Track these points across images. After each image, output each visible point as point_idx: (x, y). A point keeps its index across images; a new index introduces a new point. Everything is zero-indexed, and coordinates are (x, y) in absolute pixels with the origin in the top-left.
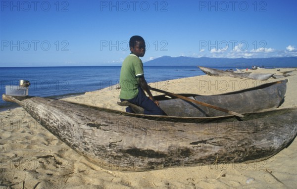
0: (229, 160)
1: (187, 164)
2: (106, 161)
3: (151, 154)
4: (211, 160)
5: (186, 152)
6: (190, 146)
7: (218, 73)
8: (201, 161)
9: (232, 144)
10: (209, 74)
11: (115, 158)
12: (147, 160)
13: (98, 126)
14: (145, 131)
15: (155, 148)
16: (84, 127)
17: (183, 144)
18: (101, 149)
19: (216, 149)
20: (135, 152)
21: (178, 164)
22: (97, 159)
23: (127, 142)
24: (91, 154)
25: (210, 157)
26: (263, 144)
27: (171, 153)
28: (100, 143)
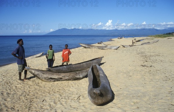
0: (70, 80)
1: (61, 81)
2: (46, 80)
3: (54, 79)
4: (66, 80)
5: (61, 78)
6: (62, 77)
7: (90, 47)
8: (64, 80)
9: (71, 77)
10: (85, 47)
11: (48, 80)
12: (53, 80)
13: (44, 74)
14: (53, 74)
15: (55, 78)
16: (42, 74)
17: (60, 77)
18: (45, 78)
19: (67, 78)
20: (51, 78)
21: (60, 81)
22: (44, 80)
23: (50, 77)
24: (43, 79)
25: (66, 79)
26: (78, 77)
27: (58, 78)
28: (45, 77)
